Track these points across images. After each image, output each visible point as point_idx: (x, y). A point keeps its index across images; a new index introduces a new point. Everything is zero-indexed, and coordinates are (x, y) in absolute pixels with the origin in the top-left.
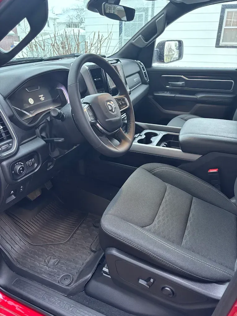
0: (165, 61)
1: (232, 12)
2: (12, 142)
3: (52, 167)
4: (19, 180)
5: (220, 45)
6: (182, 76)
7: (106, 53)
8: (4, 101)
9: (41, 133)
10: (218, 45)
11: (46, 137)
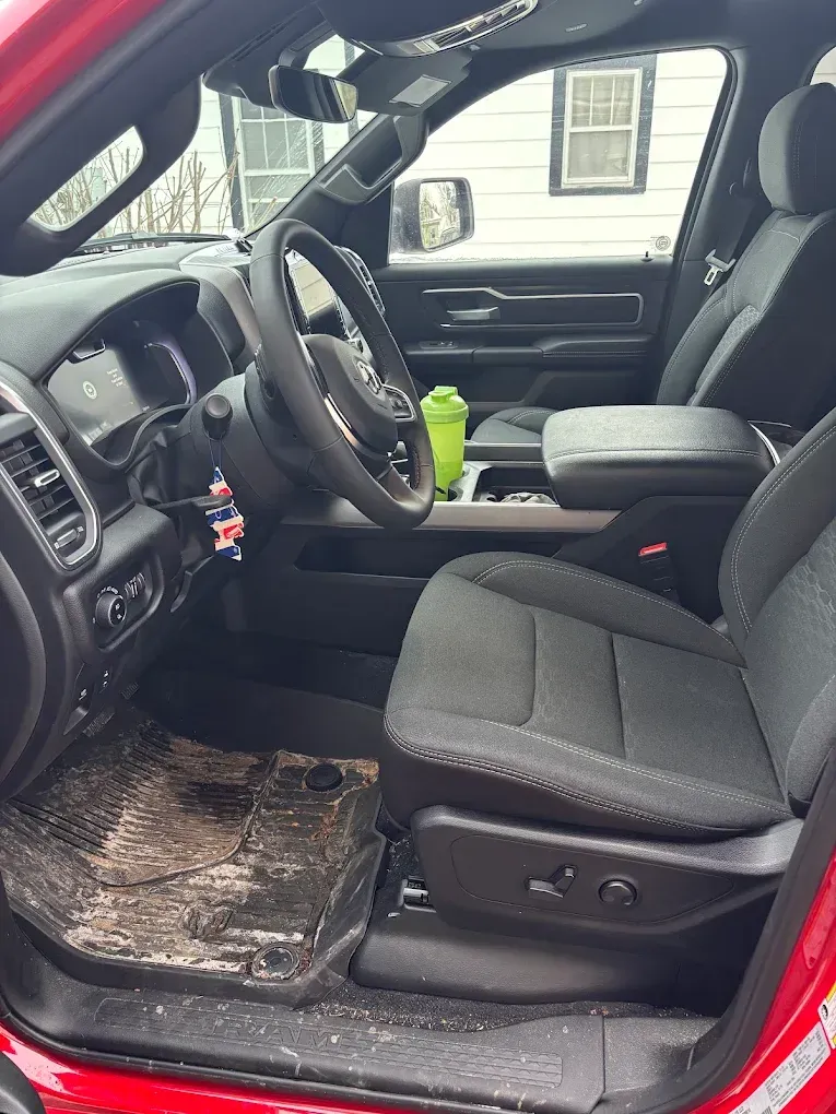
0: (426, 246)
1: (587, 81)
2: (81, 522)
3: (183, 599)
4: (112, 647)
5: (563, 187)
6: (489, 290)
7: (221, 224)
8: (32, 387)
9: (143, 490)
10: (556, 188)
11: (158, 500)
